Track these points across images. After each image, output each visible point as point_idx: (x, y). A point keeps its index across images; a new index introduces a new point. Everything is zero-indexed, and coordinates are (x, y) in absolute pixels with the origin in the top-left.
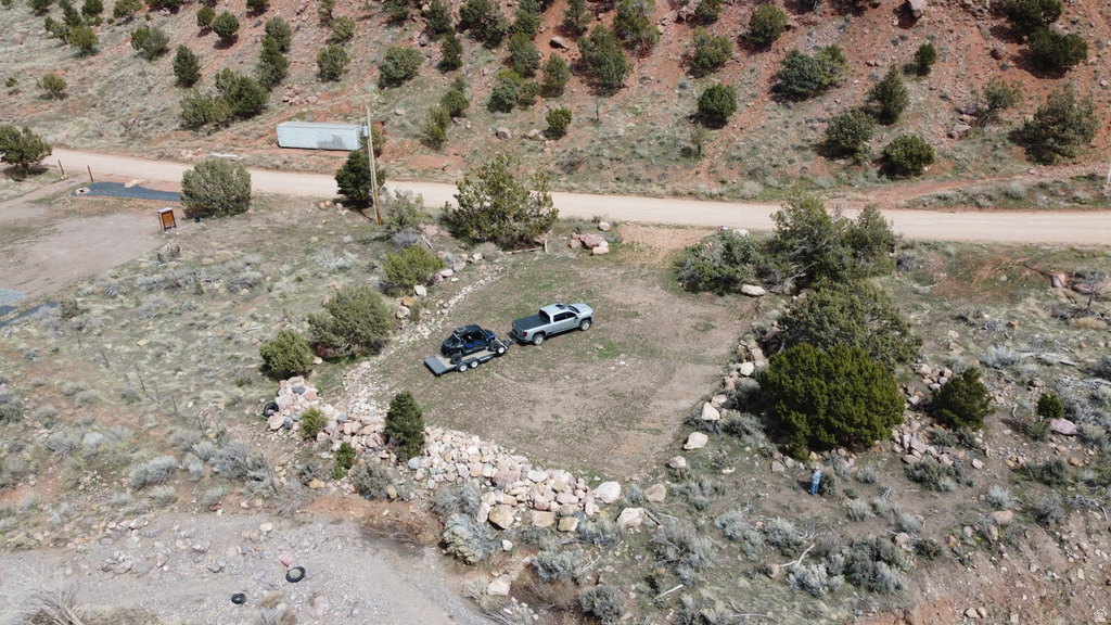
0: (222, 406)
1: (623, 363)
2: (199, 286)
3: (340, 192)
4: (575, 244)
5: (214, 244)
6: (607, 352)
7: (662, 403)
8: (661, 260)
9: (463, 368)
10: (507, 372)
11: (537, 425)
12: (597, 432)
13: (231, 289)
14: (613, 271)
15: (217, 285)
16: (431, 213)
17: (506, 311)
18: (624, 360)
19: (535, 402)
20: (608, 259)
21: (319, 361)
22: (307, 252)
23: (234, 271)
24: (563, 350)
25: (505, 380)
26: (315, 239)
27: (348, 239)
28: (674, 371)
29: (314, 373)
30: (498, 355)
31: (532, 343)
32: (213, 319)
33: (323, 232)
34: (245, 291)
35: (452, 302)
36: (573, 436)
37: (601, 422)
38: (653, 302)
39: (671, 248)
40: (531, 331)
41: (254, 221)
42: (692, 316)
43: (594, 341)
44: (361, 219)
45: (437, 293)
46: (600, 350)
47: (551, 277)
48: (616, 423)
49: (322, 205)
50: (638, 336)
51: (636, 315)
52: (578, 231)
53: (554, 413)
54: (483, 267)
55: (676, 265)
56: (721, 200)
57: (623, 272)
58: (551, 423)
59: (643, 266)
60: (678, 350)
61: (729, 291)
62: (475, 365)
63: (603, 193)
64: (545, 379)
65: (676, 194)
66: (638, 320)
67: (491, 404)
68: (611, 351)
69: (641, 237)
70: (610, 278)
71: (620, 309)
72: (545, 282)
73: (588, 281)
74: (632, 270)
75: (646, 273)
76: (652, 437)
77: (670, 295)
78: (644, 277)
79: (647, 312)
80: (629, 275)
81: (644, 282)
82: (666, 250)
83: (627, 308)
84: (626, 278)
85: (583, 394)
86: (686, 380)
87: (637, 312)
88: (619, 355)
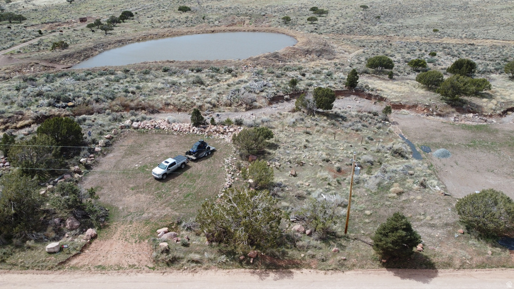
1: (137, 165)
6: (144, 168)
8: (119, 229)
11: (163, 141)
14: (150, 215)
18: (136, 167)
20: (156, 224)
36: (150, 141)
37: (142, 146)
46: (147, 168)
48: (136, 146)
50: (131, 178)
57: (143, 216)
59: (131, 222)
64: (166, 154)
66: (131, 186)
70: (151, 210)
71: (142, 190)
72: (189, 199)
73: (164, 205)
74: (138, 218)
75: (128, 217)
76: (123, 144)
77: (114, 204)
78: (130, 214)
79: (127, 192)
80: (139, 214)
81: (129, 210)
82: (114, 239)
83: (138, 191)
84: (141, 211)
85: (150, 152)
86: (110, 163)
87: (132, 190)
88: (139, 168)
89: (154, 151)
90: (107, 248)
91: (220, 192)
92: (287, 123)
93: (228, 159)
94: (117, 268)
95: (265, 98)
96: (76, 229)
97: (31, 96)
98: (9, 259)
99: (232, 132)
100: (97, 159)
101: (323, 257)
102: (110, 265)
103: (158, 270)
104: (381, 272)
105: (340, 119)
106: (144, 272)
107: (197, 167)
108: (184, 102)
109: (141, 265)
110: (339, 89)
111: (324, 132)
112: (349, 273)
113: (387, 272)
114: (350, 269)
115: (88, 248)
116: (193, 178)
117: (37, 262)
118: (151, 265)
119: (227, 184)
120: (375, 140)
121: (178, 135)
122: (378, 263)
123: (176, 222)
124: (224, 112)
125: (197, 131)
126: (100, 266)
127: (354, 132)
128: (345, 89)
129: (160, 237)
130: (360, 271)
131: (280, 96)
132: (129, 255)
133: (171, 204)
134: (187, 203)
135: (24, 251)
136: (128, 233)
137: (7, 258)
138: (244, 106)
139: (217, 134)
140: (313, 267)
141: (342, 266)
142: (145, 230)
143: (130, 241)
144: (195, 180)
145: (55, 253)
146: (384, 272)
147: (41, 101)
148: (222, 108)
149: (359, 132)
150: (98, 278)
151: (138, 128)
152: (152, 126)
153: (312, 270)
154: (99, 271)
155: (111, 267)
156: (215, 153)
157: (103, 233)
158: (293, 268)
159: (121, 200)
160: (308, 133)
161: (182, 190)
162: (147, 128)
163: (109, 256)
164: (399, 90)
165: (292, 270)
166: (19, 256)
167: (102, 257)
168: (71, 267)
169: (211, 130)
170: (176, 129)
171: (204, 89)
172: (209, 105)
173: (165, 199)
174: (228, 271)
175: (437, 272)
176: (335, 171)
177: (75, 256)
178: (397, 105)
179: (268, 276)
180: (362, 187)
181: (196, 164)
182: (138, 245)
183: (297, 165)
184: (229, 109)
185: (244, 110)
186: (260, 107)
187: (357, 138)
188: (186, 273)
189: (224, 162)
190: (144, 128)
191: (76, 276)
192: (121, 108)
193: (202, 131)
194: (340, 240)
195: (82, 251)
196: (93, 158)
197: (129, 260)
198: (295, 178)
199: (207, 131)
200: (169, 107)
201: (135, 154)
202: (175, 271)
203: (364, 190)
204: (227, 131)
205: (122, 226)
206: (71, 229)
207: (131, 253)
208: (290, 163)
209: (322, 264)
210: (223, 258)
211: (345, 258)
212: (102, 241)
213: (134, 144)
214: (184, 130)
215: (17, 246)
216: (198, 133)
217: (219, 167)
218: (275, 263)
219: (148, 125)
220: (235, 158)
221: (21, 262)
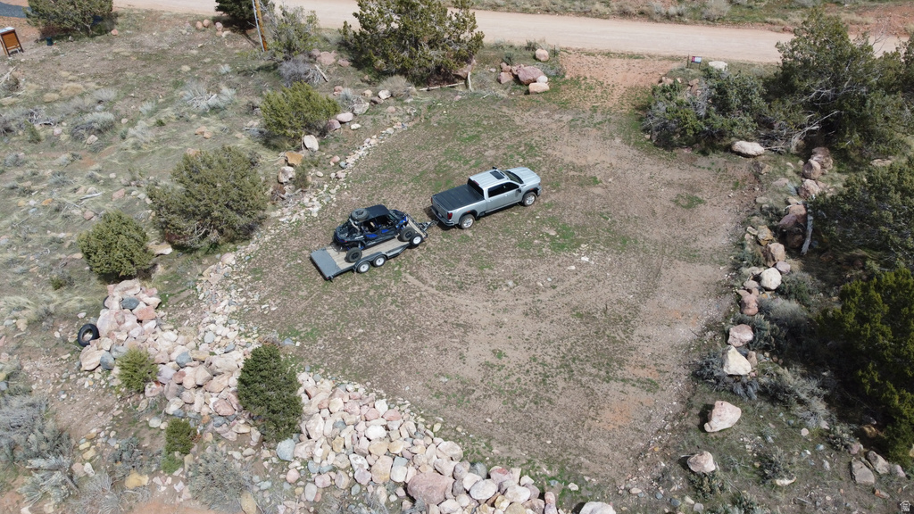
0: (22, 325)
1: (585, 259)
2: (33, 132)
3: (219, 9)
4: (506, 78)
5: (64, 74)
6: (561, 241)
7: (651, 331)
8: (617, 102)
9: (364, 268)
10: (425, 274)
11: (471, 371)
12: (561, 384)
13: (76, 137)
14: (557, 117)
15: (57, 130)
16: (328, 35)
17: (422, 173)
18: (587, 254)
19: (466, 327)
20: (549, 100)
21: (168, 250)
22: (177, 85)
23: (82, 111)
24: (501, 237)
25: (424, 287)
26: (186, 68)
27: (225, 68)
28: (658, 274)
29: (160, 269)
30: (412, 246)
31: (459, 226)
32: (43, 179)
33: (197, 59)
34: (93, 138)
35: (351, 160)
36: (525, 392)
37: (565, 365)
38: (614, 162)
39: (628, 84)
40: (457, 212)
41: (118, 45)
42: (669, 184)
43: (542, 222)
44: (244, 43)
45: (333, 146)
46: (553, 238)
47: (478, 124)
48: (589, 369)
49: (199, 25)
50: (602, 215)
51: (595, 181)
52: (509, 61)
53: (495, 347)
54: (391, 109)
55: (637, 109)
56: (680, 22)
57: (570, 118)
58: (492, 366)
59: (594, 110)
60: (658, 238)
61: (715, 149)
62: (380, 262)
63: (534, 12)
64: (480, 287)
65: (624, 14)
66: (598, 190)
67: (404, 329)
68: (567, 240)
69: (587, 69)
70: (554, 126)
71: (572, 173)
72: (471, 132)
73: (526, 130)
74: (582, 116)
75: (600, 120)
76: (645, 397)
77: (636, 153)
78: (598, 125)
79: (608, 177)
80: (578, 122)
81: (599, 133)
82: (622, 87)
83: (581, 171)
84: (574, 127)
85: (534, 313)
86: (678, 289)
87: (595, 178)
88: (578, 245)
90: (630, 75)
94: (611, 55)
102: (622, 59)
106: (574, 48)
109: (577, 54)
126: (637, 59)
132: (595, 63)
133: (512, 130)
136: (599, 94)
142: (569, 94)
143: (594, 80)
144: (435, 171)
154: (636, 53)
155: (620, 56)
157: (644, 98)
159: (620, 158)
161: (478, 154)
163: (626, 66)
167: (636, 66)
182: (582, 74)
197: (594, 60)
201: (585, 316)
205: (611, 105)
207: (592, 66)
212: (642, 85)
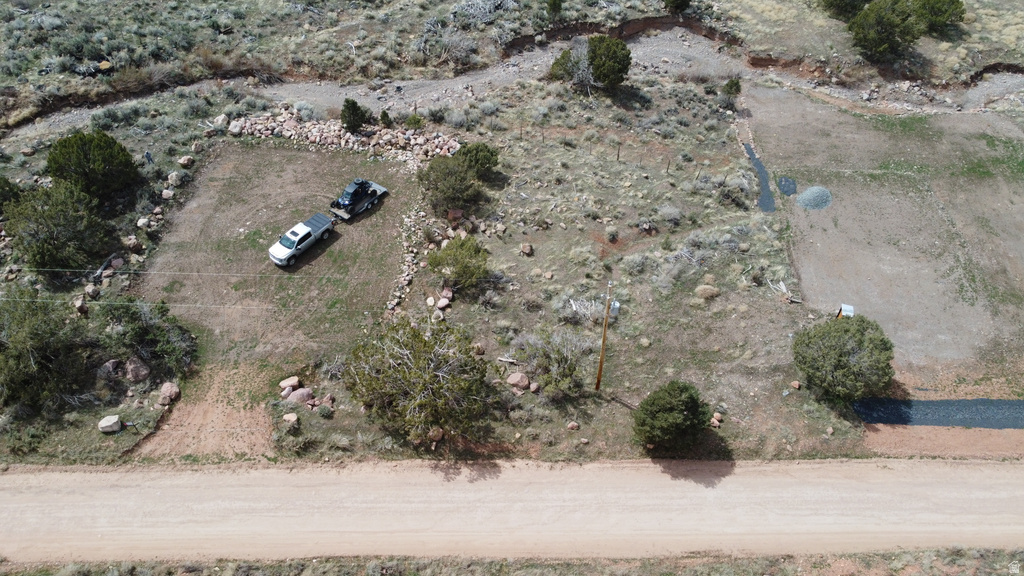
1: (241, 230)
6: (255, 237)
8: (217, 377)
10: (325, 200)
11: (290, 168)
14: (269, 347)
18: (241, 234)
19: (296, 182)
20: (278, 368)
36: (265, 166)
37: (249, 179)
38: (222, 310)
42: (184, 300)
43: (268, 247)
46: (261, 238)
48: (239, 180)
50: (232, 261)
51: (237, 286)
57: (257, 349)
59: (236, 364)
64: (295, 201)
66: (234, 280)
70: (270, 336)
71: (253, 290)
72: (335, 311)
73: (292, 325)
74: (247, 354)
75: (231, 352)
76: (215, 175)
77: (205, 323)
78: (233, 345)
79: (226, 294)
80: (250, 345)
81: (232, 337)
82: (210, 401)
83: (246, 294)
84: (253, 340)
85: (265, 196)
86: (193, 225)
87: (236, 290)
88: (246, 237)
89: (274, 194)
90: (199, 420)
91: (390, 297)
92: (531, 117)
93: (409, 217)
94: (217, 460)
95: (496, 42)
96: (143, 381)
97: (24, 45)
98: (41, 445)
99: (421, 145)
100: (168, 216)
101: (552, 439)
102: (205, 453)
103: (282, 462)
104: (643, 465)
105: (638, 105)
106: (260, 466)
107: (354, 236)
108: (331, 58)
109: (255, 454)
110: (650, 14)
111: (600, 140)
112: (590, 466)
113: (652, 465)
114: (593, 459)
115: (168, 420)
116: (342, 263)
117: (87, 451)
118: (271, 454)
119: (403, 279)
120: (695, 163)
121: (318, 151)
122: (641, 449)
123: (312, 363)
124: (411, 79)
125: (354, 143)
126: (189, 456)
127: (660, 138)
128: (664, 13)
129: (285, 397)
130: (608, 464)
131: (526, 37)
132: (235, 435)
133: (304, 323)
134: (333, 322)
135: (63, 428)
136: (232, 387)
137: (39, 443)
138: (452, 65)
139: (393, 151)
140: (533, 455)
141: (580, 455)
142: (259, 382)
143: (236, 405)
144: (347, 267)
145: (113, 433)
146: (647, 465)
147: (45, 60)
148: (407, 69)
149: (668, 141)
150: (187, 478)
151: (240, 134)
152: (268, 129)
153: (530, 462)
154: (189, 467)
155: (207, 457)
156: (386, 200)
157: (190, 390)
158: (500, 457)
159: (217, 314)
160: (568, 144)
161: (323, 291)
162: (258, 135)
163: (202, 436)
164: (775, 18)
165: (498, 461)
166: (58, 439)
167: (191, 439)
168: (144, 459)
169: (381, 142)
170: (312, 138)
171: (372, 18)
172: (379, 65)
173: (294, 311)
174: (394, 463)
175: (733, 465)
176: (606, 241)
177: (148, 437)
178: (762, 59)
179: (459, 474)
180: (646, 281)
181: (350, 227)
182: (248, 415)
183: (536, 228)
184: (421, 72)
185: (451, 75)
186: (485, 66)
187: (661, 157)
188: (327, 468)
189: (402, 222)
190: (252, 134)
191: (153, 475)
192: (207, 72)
193: (363, 144)
194: (585, 403)
195: (157, 428)
196: (160, 216)
197: (236, 444)
198: (531, 259)
199: (373, 142)
200: (302, 69)
202: (309, 464)
203: (649, 288)
204: (413, 142)
205: (221, 372)
206: (137, 382)
207: (238, 430)
208: (525, 223)
209: (549, 451)
210: (388, 442)
211: (586, 440)
212: (189, 406)
213: (234, 174)
214: (329, 141)
215: (51, 422)
216: (356, 147)
217: (391, 236)
218: (471, 448)
219: (259, 127)
220: (422, 213)
221: (63, 452)
